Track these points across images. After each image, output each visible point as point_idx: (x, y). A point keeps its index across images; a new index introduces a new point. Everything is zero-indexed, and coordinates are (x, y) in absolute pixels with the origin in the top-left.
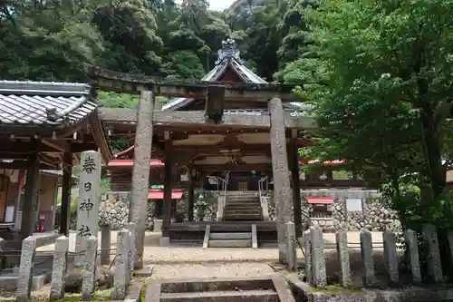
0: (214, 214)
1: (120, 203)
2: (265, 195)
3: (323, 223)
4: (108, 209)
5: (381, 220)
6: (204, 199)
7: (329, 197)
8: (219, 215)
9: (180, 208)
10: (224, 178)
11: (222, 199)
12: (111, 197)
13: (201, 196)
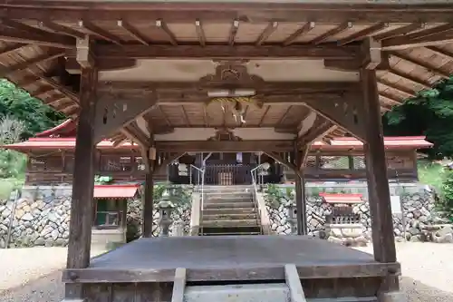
0: (186, 220)
1: (40, 203)
2: (260, 191)
3: (348, 232)
4: (19, 214)
5: (422, 226)
6: (172, 198)
7: (350, 194)
8: (195, 221)
9: (133, 210)
10: (200, 166)
11: (198, 197)
12: (26, 195)
13: (166, 194)
